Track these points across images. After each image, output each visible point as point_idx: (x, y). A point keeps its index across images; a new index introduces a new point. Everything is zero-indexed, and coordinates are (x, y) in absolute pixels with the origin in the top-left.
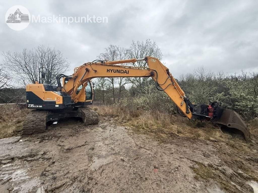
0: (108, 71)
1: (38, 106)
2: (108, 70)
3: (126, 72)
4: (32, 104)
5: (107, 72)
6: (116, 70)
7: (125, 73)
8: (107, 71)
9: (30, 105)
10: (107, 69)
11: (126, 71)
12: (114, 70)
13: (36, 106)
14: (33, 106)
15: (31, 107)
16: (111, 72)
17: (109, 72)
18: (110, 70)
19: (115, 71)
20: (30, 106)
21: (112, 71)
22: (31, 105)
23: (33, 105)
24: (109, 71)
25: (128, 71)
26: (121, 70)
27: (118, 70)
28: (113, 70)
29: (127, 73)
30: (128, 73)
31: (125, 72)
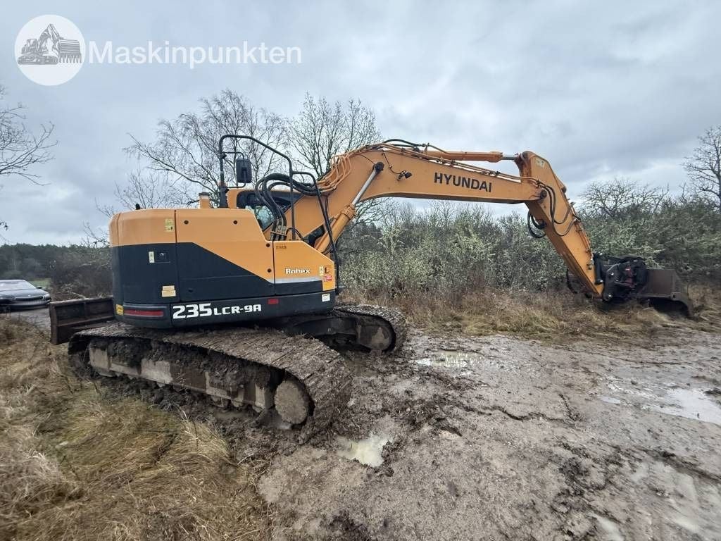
0: (439, 180)
1: (236, 310)
2: (439, 175)
3: (486, 188)
4: (198, 302)
5: (436, 181)
6: (460, 178)
7: (484, 188)
8: (436, 177)
9: (182, 308)
10: (436, 174)
11: (484, 183)
12: (454, 176)
13: (230, 310)
14: (206, 312)
15: (196, 314)
16: (448, 183)
17: (441, 182)
18: (444, 177)
19: (457, 182)
20: (186, 313)
21: (448, 180)
22: (195, 306)
23: (202, 306)
24: (441, 178)
25: (490, 184)
26: (473, 180)
27: (464, 179)
28: (451, 176)
29: (487, 190)
30: (490, 191)
31: (482, 187)
